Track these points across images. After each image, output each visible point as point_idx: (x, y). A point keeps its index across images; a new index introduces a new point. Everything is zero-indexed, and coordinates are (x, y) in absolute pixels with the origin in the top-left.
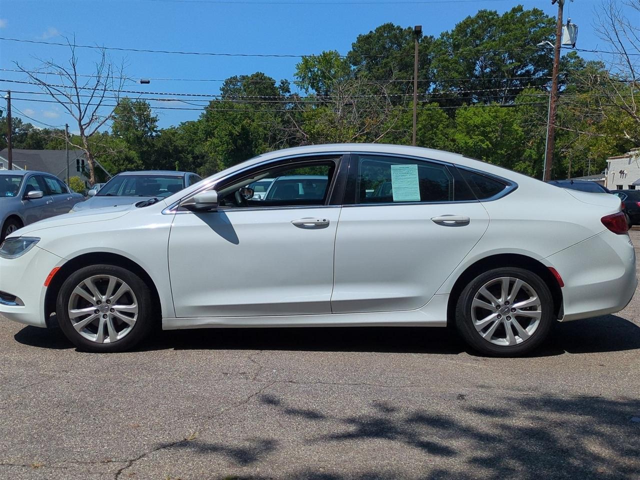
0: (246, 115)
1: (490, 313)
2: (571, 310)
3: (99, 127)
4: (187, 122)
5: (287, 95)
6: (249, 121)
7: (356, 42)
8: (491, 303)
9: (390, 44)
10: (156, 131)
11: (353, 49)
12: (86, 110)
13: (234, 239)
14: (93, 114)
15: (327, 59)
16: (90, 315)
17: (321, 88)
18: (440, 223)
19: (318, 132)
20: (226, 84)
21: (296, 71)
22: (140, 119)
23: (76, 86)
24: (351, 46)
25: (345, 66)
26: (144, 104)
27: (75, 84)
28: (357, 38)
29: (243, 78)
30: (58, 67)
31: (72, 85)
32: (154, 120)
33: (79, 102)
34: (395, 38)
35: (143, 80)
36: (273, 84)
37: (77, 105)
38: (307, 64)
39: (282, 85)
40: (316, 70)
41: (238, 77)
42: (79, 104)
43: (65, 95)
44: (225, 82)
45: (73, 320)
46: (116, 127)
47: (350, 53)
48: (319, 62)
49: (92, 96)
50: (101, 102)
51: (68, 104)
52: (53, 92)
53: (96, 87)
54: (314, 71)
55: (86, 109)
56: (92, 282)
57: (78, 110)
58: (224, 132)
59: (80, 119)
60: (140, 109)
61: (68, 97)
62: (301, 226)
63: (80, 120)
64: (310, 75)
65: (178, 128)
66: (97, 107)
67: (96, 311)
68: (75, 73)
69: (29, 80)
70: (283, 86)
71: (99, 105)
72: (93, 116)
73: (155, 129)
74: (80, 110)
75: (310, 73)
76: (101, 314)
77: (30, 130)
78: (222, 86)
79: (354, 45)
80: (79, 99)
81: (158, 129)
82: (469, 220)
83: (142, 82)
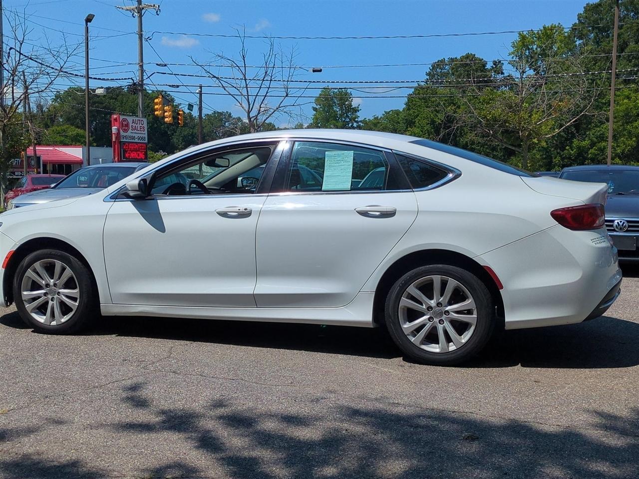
0: (451, 101)
1: (421, 314)
2: (513, 317)
3: (267, 118)
4: (392, 110)
5: (500, 77)
6: (453, 108)
7: (582, 12)
8: (422, 305)
9: (625, 12)
10: (357, 122)
11: (579, 20)
12: (254, 102)
13: (160, 226)
14: (260, 105)
15: (548, 34)
16: (39, 297)
17: (539, 67)
18: (364, 214)
19: (495, 117)
20: (433, 68)
21: (512, 50)
22: (341, 109)
23: (245, 78)
24: (577, 17)
25: (568, 41)
26: (346, 94)
27: (245, 76)
28: (584, 7)
29: (452, 60)
30: (228, 59)
31: (242, 77)
32: (356, 110)
33: (248, 93)
34: (631, 4)
35: (316, 69)
36: (484, 66)
37: (246, 97)
38: (524, 42)
39: (494, 66)
40: (535, 47)
41: (446, 59)
42: (248, 96)
43: (235, 87)
44: (432, 66)
45: (25, 301)
46: (317, 119)
47: (575, 25)
48: (539, 38)
49: (261, 87)
50: (267, 93)
51: (237, 96)
52: (225, 85)
53: (264, 78)
54: (532, 48)
55: (255, 100)
56: (40, 265)
57: (247, 102)
58: (426, 121)
59: (249, 110)
60: (341, 99)
61: (238, 90)
62: (224, 214)
63: (249, 113)
64: (527, 54)
65: (381, 117)
66: (264, 99)
67: (45, 294)
68: (245, 65)
69: (204, 74)
70: (496, 67)
71: (266, 96)
72: (260, 107)
73: (356, 120)
74: (249, 102)
75: (527, 51)
76: (50, 297)
77: (240, 123)
78: (428, 70)
79: (579, 16)
80: (247, 91)
81: (359, 119)
82: (396, 210)
83: (314, 71)
